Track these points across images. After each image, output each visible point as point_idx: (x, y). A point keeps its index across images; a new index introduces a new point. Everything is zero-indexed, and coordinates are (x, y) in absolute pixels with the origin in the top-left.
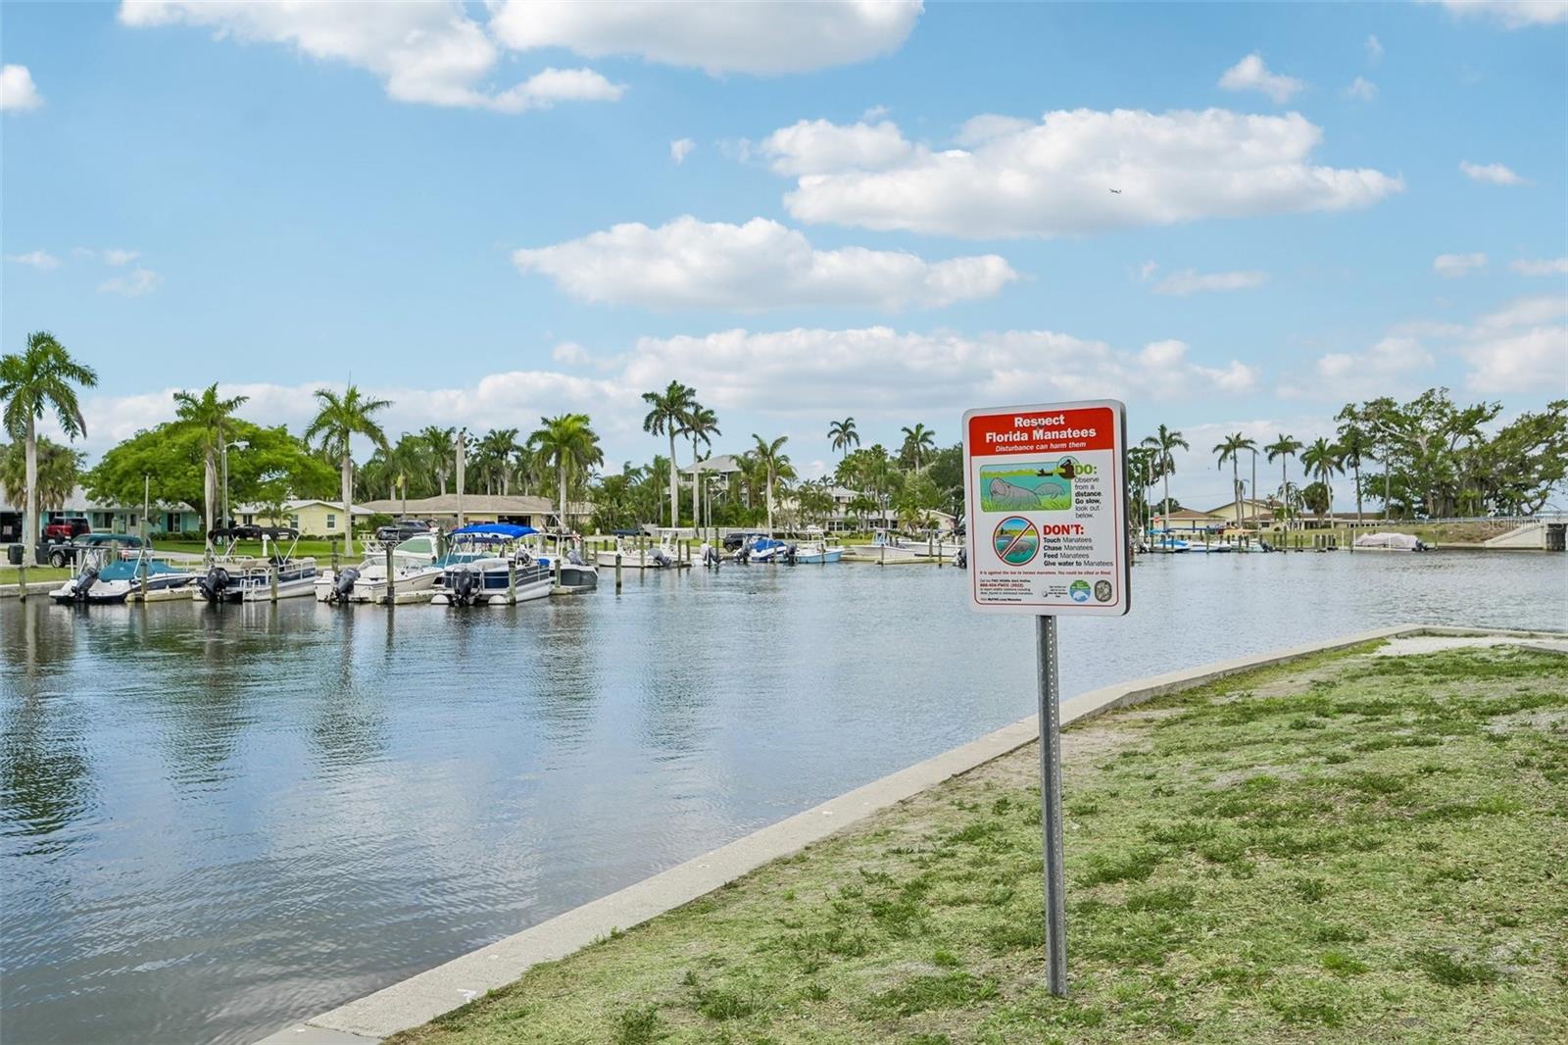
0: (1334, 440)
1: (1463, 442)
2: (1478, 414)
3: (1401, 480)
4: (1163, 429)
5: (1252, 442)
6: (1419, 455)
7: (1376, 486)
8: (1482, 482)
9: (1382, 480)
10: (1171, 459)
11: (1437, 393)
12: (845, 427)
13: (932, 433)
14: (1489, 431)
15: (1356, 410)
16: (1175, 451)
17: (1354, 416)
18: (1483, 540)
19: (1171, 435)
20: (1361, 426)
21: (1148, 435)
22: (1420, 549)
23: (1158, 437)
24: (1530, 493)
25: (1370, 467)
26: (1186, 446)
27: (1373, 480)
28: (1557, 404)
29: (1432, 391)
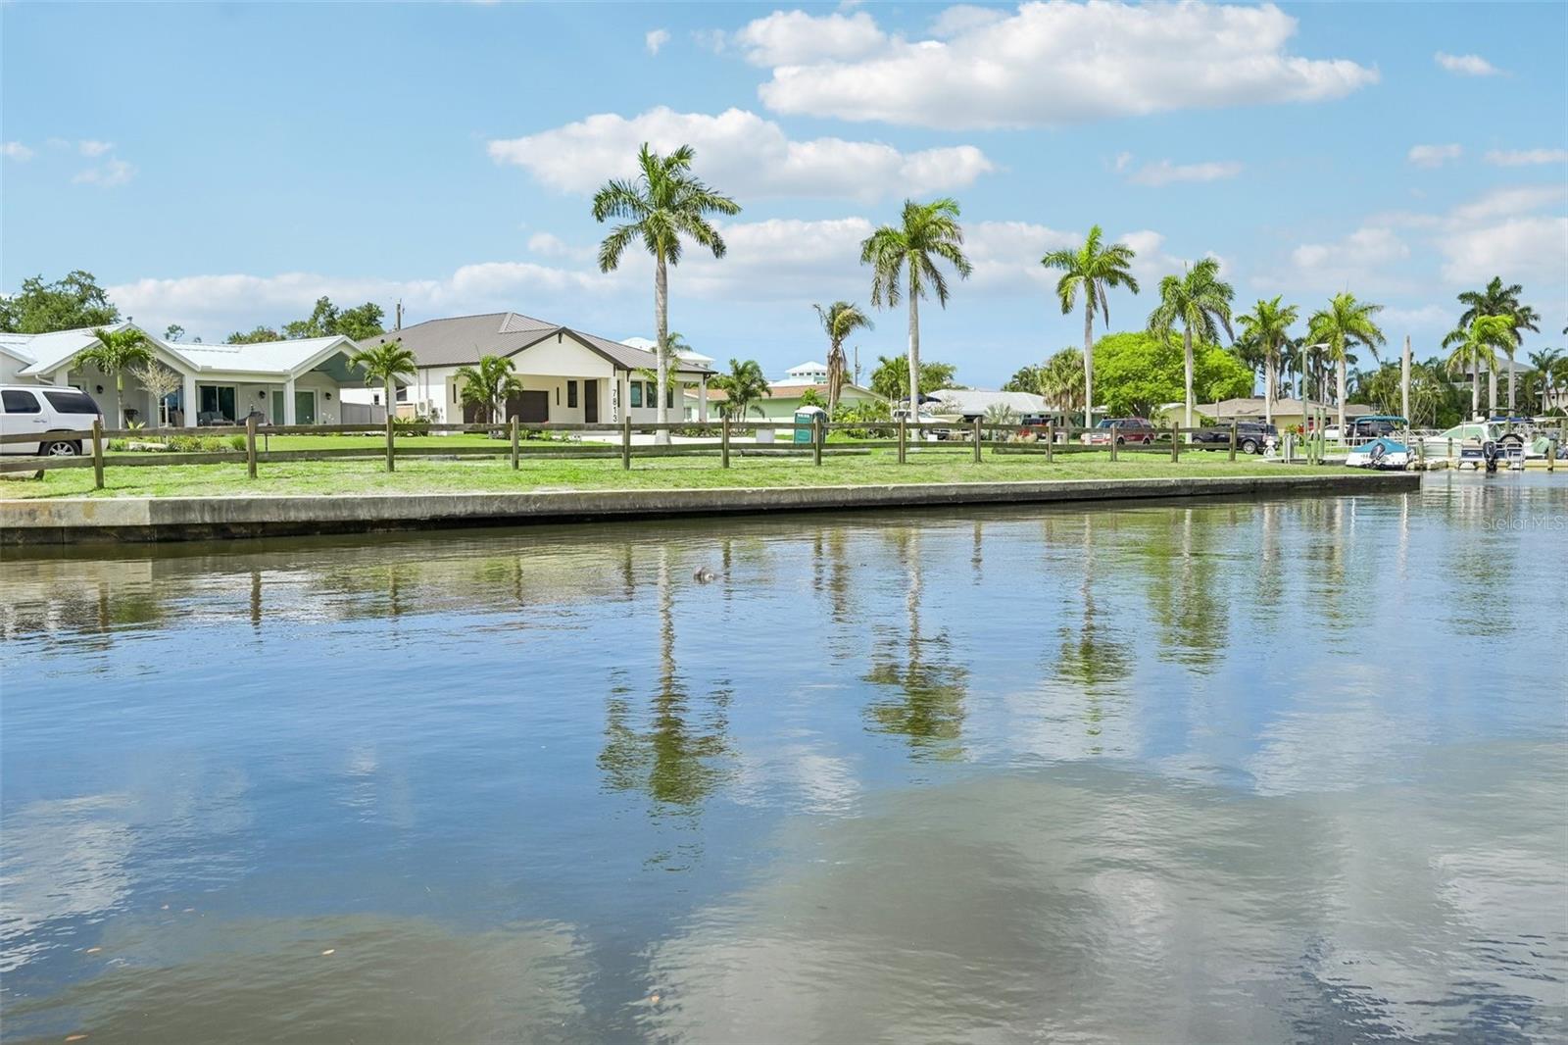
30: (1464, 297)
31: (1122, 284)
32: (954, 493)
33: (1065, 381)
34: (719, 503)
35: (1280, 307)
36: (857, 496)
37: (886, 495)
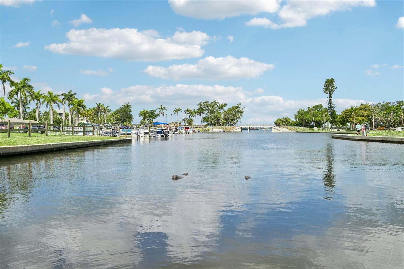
1: (222, 111)
2: (225, 105)
3: (210, 118)
4: (161, 106)
5: (181, 110)
6: (214, 114)
8: (227, 119)
9: (207, 118)
10: (164, 113)
11: (216, 101)
13: (103, 105)
14: (226, 109)
15: (202, 103)
16: (164, 111)
18: (231, 130)
19: (163, 108)
20: (202, 107)
21: (158, 107)
22: (224, 132)
23: (160, 108)
24: (235, 121)
25: (203, 116)
26: (167, 110)
27: (205, 118)
28: (239, 104)
29: (215, 100)
32: (64, 146)
34: (12, 152)
35: (40, 93)
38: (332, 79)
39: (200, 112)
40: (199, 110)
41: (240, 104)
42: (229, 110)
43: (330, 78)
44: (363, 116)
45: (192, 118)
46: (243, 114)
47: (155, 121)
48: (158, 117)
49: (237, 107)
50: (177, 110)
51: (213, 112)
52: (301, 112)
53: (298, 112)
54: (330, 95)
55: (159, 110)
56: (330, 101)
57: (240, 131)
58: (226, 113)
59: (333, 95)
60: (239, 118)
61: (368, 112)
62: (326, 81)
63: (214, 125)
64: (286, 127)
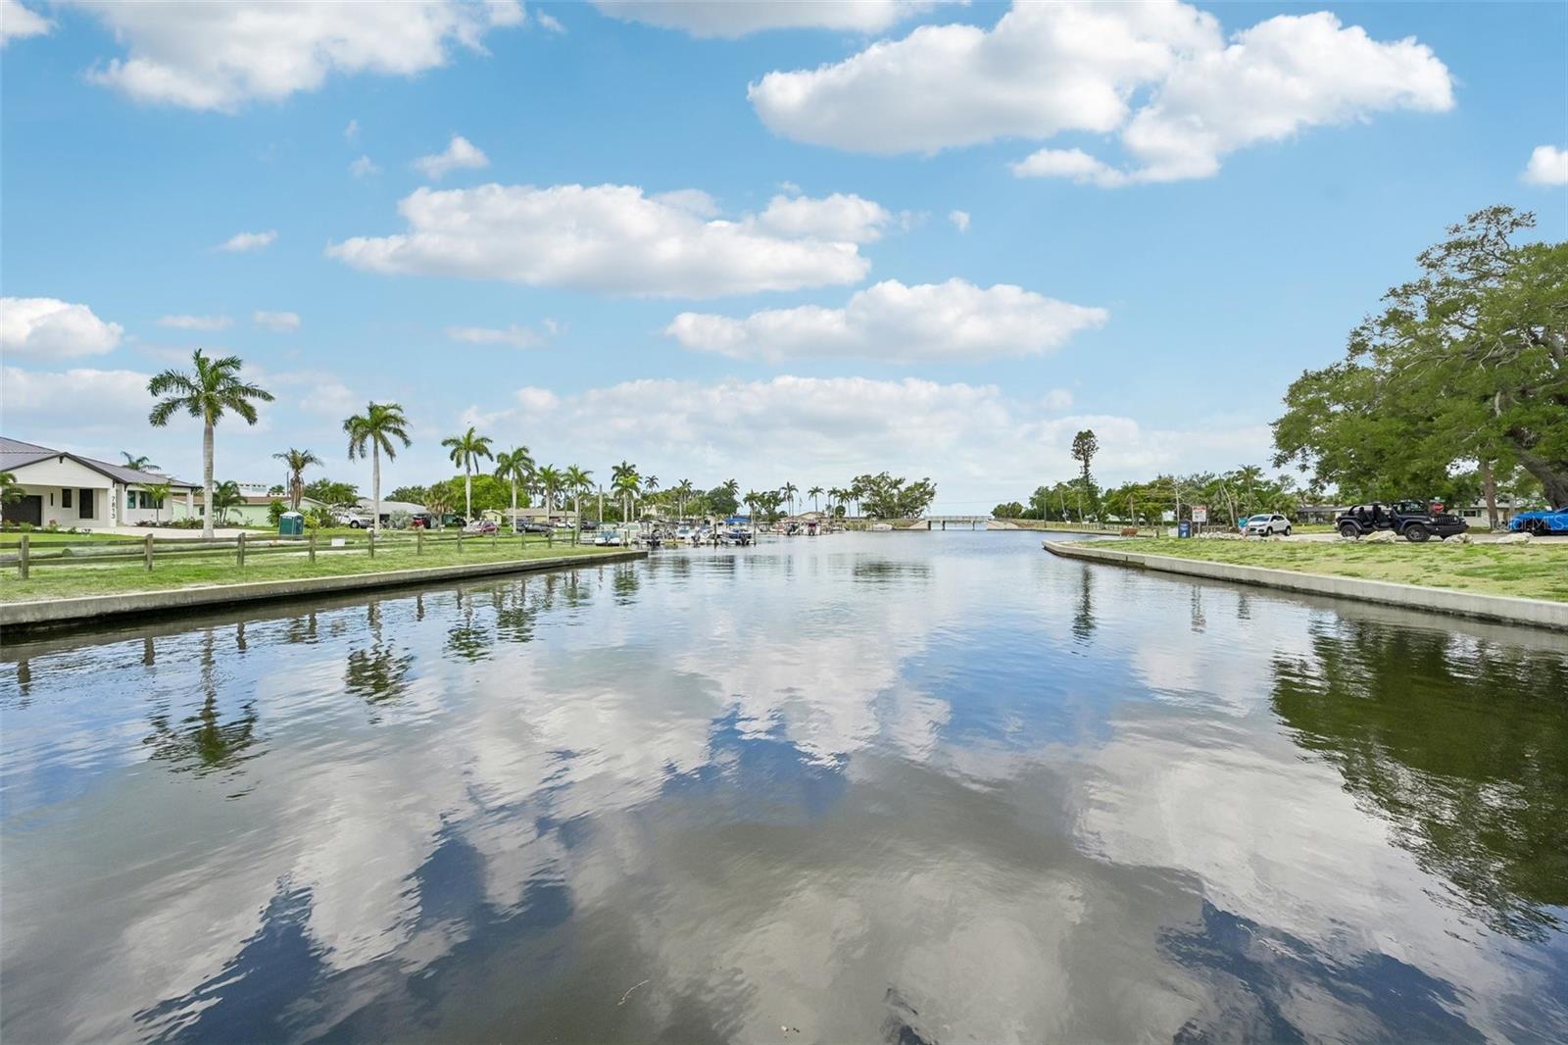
0: (850, 490)
1: (895, 491)
2: (900, 482)
3: (875, 505)
4: (788, 484)
5: (822, 490)
6: (881, 497)
7: (866, 507)
8: (902, 506)
9: (869, 505)
10: (792, 495)
11: (884, 474)
12: (652, 480)
14: (902, 487)
15: (857, 479)
16: (793, 493)
17: (859, 482)
18: (909, 526)
19: (791, 487)
20: (860, 485)
21: (783, 486)
22: (893, 529)
23: (786, 487)
24: (917, 510)
25: (862, 500)
26: (797, 491)
27: (864, 505)
30: (614, 468)
31: (485, 456)
33: (440, 499)
36: (411, 576)
37: (428, 575)
38: (1090, 431)
39: (857, 492)
40: (854, 489)
41: (928, 479)
42: (908, 489)
43: (1085, 431)
44: (1156, 500)
45: (844, 504)
46: (934, 498)
47: (778, 510)
48: (783, 503)
49: (922, 485)
50: (815, 491)
51: (878, 494)
52: (1042, 492)
53: (1037, 493)
54: (1087, 461)
55: (783, 491)
56: (1086, 473)
57: (926, 527)
58: (902, 496)
59: (1091, 462)
60: (926, 504)
61: (1166, 493)
62: (1076, 435)
63: (881, 517)
64: (1013, 520)
